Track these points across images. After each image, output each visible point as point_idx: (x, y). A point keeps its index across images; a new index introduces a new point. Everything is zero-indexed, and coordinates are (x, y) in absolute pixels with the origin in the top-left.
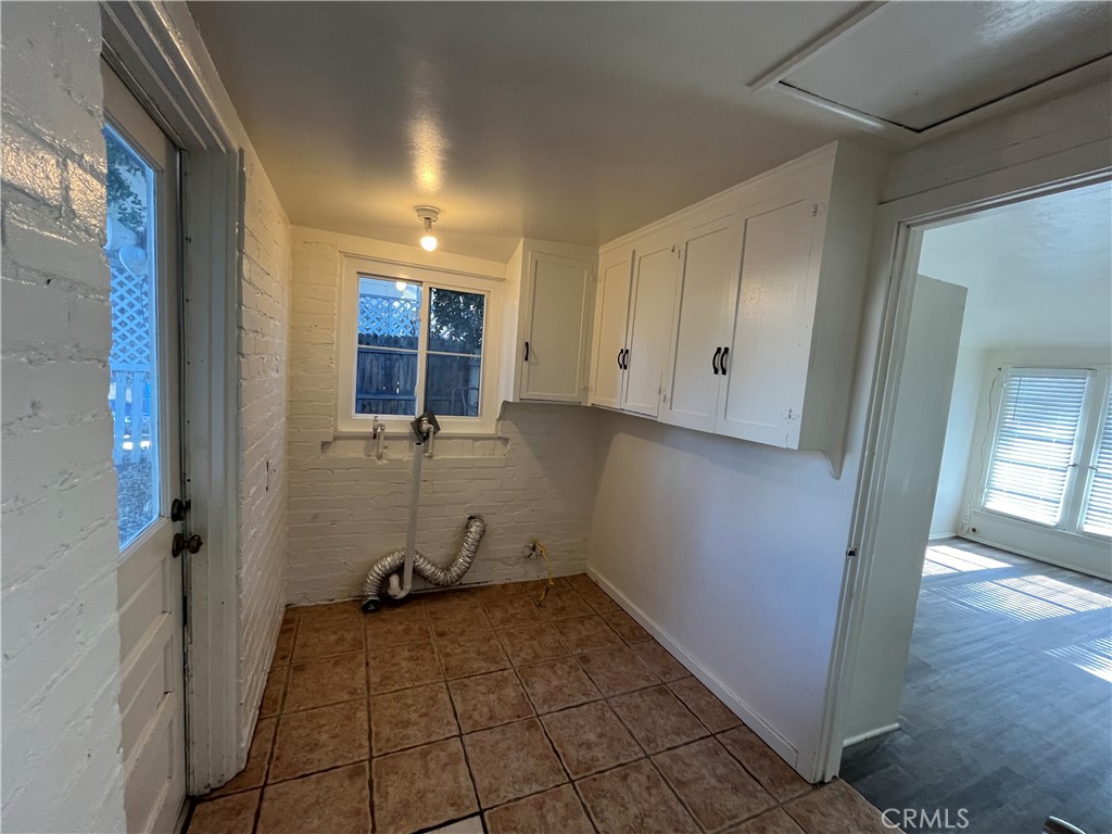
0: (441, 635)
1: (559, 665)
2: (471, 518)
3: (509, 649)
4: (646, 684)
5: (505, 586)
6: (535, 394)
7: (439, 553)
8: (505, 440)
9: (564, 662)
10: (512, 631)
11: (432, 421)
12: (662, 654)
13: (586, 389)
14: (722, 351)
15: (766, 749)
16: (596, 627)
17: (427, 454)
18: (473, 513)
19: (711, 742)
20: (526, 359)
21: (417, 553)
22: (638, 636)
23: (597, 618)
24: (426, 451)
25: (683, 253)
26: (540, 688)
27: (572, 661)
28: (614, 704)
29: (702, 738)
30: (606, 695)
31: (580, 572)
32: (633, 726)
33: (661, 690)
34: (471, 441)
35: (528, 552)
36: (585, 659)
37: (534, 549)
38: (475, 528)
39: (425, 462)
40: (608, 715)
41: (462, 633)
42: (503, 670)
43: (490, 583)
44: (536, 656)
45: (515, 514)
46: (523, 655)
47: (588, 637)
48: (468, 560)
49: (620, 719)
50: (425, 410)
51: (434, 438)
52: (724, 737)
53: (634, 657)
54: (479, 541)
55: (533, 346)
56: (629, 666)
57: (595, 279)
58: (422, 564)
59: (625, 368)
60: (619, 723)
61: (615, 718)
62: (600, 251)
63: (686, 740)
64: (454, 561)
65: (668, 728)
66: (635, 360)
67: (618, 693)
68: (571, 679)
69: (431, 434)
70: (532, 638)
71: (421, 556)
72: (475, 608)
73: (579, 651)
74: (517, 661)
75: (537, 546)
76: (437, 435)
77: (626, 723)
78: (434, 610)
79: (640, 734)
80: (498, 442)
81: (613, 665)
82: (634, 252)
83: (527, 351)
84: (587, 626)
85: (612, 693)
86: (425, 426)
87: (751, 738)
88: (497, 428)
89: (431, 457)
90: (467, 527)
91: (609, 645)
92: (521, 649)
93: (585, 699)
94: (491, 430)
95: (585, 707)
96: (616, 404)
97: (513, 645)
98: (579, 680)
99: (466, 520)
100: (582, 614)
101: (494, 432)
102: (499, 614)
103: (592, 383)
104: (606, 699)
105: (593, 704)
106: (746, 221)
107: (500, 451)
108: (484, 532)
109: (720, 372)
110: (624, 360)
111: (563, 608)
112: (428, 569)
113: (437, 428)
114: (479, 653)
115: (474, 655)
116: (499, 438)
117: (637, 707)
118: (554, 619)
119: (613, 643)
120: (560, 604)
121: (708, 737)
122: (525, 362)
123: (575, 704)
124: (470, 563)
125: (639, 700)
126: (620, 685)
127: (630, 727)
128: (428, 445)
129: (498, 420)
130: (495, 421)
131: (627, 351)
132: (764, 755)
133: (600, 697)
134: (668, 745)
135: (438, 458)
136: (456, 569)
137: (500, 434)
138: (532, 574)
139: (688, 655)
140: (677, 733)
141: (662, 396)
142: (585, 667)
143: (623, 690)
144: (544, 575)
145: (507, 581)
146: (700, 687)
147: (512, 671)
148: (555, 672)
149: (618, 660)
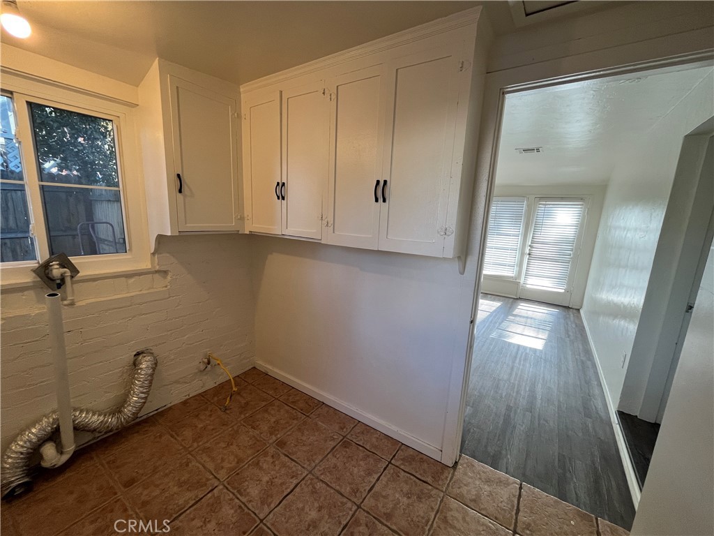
0: (129, 483)
1: (262, 460)
2: (138, 354)
3: (211, 466)
4: (333, 444)
5: (185, 403)
6: (193, 226)
7: (106, 399)
8: (165, 273)
9: (266, 454)
10: (208, 445)
11: (65, 264)
12: (333, 414)
13: (242, 219)
14: (382, 183)
15: (421, 456)
16: (279, 411)
17: (65, 302)
18: (139, 349)
19: (391, 469)
20: (180, 191)
21: (75, 410)
22: (312, 406)
23: (277, 403)
24: (63, 299)
25: (334, 97)
26: (254, 491)
27: (272, 450)
28: (318, 473)
29: (385, 469)
30: (309, 468)
31: (250, 367)
32: (339, 485)
33: (346, 444)
34: (123, 279)
35: (202, 367)
36: (281, 444)
37: (209, 363)
38: (145, 364)
39: (66, 312)
40: (319, 485)
41: (155, 470)
42: (212, 490)
43: (170, 405)
44: (240, 461)
45: (185, 337)
46: (226, 465)
47: (277, 422)
48: (143, 395)
49: (328, 485)
50: (52, 252)
51: (72, 284)
52: (397, 460)
53: (316, 424)
54: (152, 375)
55: (185, 178)
56: (316, 434)
57: (239, 116)
58: (83, 418)
59: (283, 198)
60: (328, 488)
61: (324, 485)
62: (241, 90)
63: (376, 476)
64: (125, 401)
65: (362, 473)
66: (292, 191)
67: (317, 461)
68: (277, 468)
69: (68, 280)
70: (229, 444)
71: (81, 411)
72: (160, 436)
73: (274, 438)
74: (222, 475)
75: (212, 360)
76: (76, 279)
77: (333, 485)
78: (112, 458)
79: (346, 490)
80: (157, 276)
81: (304, 438)
82: (281, 92)
83: (179, 183)
84: (273, 412)
85: (313, 465)
86: (56, 271)
87: (411, 452)
88: (152, 263)
89: (72, 304)
90: (135, 364)
91: (295, 422)
92: (223, 460)
93: (295, 481)
94: (146, 265)
95: (298, 489)
96: (277, 230)
97: (213, 459)
98: (284, 465)
99: (132, 358)
100: (264, 403)
101: (150, 266)
102: (188, 433)
103: (247, 212)
104: (310, 472)
105: (303, 482)
106: (397, 70)
107: (160, 284)
108: (156, 364)
109: (381, 200)
110: (281, 191)
111: (247, 404)
112: (95, 420)
113: (75, 271)
114: (180, 484)
115: (175, 489)
116: (157, 272)
117: (335, 466)
118: (243, 416)
119: (297, 419)
120: (243, 402)
121: (387, 466)
122: (179, 194)
123: (289, 490)
124: (146, 398)
125: (334, 460)
126: (316, 454)
127: (338, 488)
128: (65, 292)
129: (153, 254)
130: (149, 256)
131: (283, 184)
132: (422, 461)
133: (306, 472)
134: (368, 488)
135: (83, 303)
136: (130, 408)
137: (157, 268)
138: (209, 383)
139: (354, 408)
140: (369, 474)
141: (325, 222)
142: (283, 451)
143: (320, 458)
144: (221, 380)
145: (187, 397)
146: (368, 429)
147: (221, 487)
148: (261, 468)
149: (306, 433)
